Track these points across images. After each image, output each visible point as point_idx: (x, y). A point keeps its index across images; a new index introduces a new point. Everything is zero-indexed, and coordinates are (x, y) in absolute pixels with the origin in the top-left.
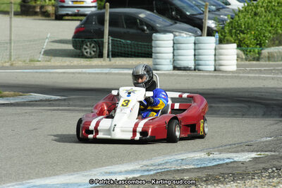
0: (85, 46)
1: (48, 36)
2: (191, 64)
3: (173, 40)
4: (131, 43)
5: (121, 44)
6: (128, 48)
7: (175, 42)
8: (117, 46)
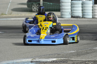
0: (33, 6)
1: (11, 2)
3: (71, 3)
4: (53, 4)
5: (47, 5)
6: (51, 7)
7: (72, 4)
8: (46, 6)
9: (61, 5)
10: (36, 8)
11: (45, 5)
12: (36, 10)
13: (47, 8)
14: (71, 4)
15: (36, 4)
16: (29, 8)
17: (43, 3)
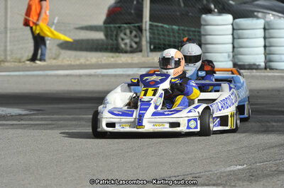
0: (122, 35)
1: (55, 21)
2: (260, 60)
3: (232, 24)
4: (179, 29)
5: (163, 31)
6: (174, 36)
7: (235, 27)
8: (159, 34)
9: (203, 32)
10: (132, 40)
11: (156, 32)
12: (131, 47)
13: (162, 42)
14: (233, 29)
15: (130, 28)
16: (111, 41)
17: (150, 25)
